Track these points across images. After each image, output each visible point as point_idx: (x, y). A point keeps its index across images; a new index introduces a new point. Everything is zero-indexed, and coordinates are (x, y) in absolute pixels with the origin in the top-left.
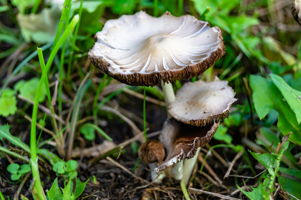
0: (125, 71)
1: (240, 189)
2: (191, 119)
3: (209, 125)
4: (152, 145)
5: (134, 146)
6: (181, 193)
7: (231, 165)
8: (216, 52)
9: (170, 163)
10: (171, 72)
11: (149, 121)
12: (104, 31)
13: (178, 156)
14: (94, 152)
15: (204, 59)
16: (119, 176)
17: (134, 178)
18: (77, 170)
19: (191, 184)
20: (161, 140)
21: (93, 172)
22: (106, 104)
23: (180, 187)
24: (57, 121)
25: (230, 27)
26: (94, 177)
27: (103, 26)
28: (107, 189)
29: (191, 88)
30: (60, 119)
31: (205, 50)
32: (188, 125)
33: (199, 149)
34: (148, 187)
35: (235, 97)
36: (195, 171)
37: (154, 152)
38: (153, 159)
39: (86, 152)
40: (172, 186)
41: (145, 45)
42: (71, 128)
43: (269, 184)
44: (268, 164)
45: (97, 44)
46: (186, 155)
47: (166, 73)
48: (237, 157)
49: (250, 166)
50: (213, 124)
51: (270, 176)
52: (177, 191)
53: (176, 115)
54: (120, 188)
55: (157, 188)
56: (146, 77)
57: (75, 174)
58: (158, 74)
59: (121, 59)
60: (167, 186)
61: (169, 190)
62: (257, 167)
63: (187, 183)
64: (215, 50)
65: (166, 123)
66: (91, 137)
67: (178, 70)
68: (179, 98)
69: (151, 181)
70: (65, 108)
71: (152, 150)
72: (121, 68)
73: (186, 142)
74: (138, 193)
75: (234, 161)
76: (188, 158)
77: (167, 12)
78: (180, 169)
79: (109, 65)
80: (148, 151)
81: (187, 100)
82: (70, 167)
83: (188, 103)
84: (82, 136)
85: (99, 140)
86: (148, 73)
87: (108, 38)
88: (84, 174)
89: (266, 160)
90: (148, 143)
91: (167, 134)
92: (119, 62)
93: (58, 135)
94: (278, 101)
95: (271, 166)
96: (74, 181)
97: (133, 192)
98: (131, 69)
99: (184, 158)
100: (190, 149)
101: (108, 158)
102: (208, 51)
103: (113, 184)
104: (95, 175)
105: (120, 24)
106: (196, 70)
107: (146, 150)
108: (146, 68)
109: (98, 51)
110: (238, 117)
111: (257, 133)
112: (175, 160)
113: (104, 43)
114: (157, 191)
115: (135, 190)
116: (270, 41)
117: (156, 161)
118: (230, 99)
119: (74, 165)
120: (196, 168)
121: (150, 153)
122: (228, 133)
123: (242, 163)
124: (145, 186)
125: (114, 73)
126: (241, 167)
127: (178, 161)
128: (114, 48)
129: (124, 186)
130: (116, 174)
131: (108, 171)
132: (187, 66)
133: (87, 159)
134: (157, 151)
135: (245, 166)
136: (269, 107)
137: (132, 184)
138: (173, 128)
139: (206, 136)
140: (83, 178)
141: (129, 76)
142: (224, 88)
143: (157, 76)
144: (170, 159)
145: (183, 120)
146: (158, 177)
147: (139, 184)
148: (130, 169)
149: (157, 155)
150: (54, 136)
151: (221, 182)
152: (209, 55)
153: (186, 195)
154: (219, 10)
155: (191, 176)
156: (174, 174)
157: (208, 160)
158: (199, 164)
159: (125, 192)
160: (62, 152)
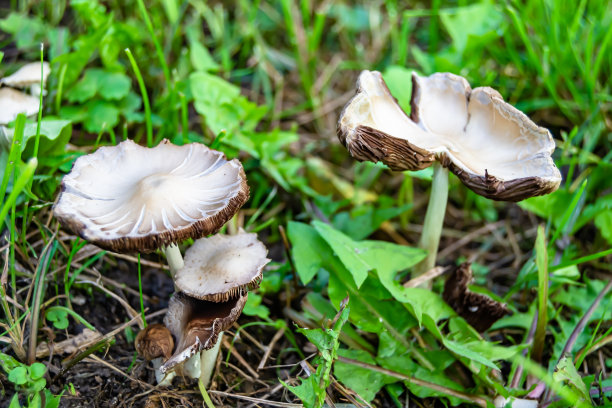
0: (108, 234)
1: (283, 384)
2: (207, 293)
3: (233, 300)
4: (154, 333)
5: (128, 332)
6: (200, 397)
7: (268, 350)
8: (236, 199)
9: (180, 358)
10: (175, 232)
11: (148, 293)
12: (74, 173)
13: (193, 347)
14: (69, 346)
15: (220, 209)
16: (109, 380)
17: (130, 381)
18: (45, 377)
19: (214, 384)
20: (168, 324)
21: (70, 377)
22: (83, 273)
23: (198, 389)
24: (10, 305)
25: (258, 149)
26: (71, 384)
27: (73, 165)
28: (92, 401)
29: (206, 246)
30: (14, 301)
31: (222, 194)
32: (204, 301)
33: (221, 334)
34: (152, 393)
35: (268, 257)
36: (219, 363)
37: (158, 343)
38: (156, 353)
39: (57, 347)
40: (187, 388)
41: (135, 192)
42: (32, 314)
43: (323, 374)
44: (321, 344)
45: (65, 194)
46: (204, 344)
47: (167, 234)
48: (277, 337)
49: (296, 349)
50: (239, 297)
51: (325, 361)
52: (193, 394)
53: (185, 288)
54: (111, 398)
55: (164, 394)
56: (140, 241)
57: (43, 383)
58: (156, 236)
59: (102, 214)
60: (180, 389)
61: (183, 394)
62: (306, 349)
63: (208, 381)
64: (235, 195)
65: (172, 299)
66: (63, 325)
67: (184, 228)
68: (189, 262)
69: (155, 384)
70: (21, 284)
71: (155, 340)
72: (103, 229)
73: (203, 326)
74: (138, 403)
75: (272, 345)
76: (206, 348)
77: (165, 140)
78: (197, 363)
79: (85, 227)
80: (149, 342)
81: (200, 264)
82: (33, 373)
83: (202, 268)
84: (50, 324)
85: (75, 329)
86: (143, 236)
87: (80, 183)
88: (55, 382)
89: (319, 339)
90: (148, 330)
91: (175, 314)
92: (99, 219)
93: (13, 327)
94: (328, 256)
95: (326, 347)
96: (42, 393)
97: (130, 402)
98: (117, 230)
99: (201, 350)
100: (208, 336)
101: (92, 355)
102: (225, 197)
103: (100, 393)
104: (73, 381)
105: (97, 161)
106: (210, 226)
107: (145, 340)
108: (139, 226)
109: (66, 207)
110: (275, 280)
111: (302, 302)
112: (187, 353)
113: (75, 193)
114: (165, 398)
115: (133, 399)
116: (316, 163)
117: (161, 355)
118: (261, 260)
119: (40, 369)
120: (221, 358)
121: (151, 344)
122: (263, 303)
123: (285, 344)
124: (148, 392)
125: (92, 238)
126: (285, 350)
127: (192, 355)
128: (90, 198)
129: (116, 395)
130: (104, 378)
131: (92, 374)
132: (196, 221)
133: (59, 358)
134: (162, 341)
135: (290, 349)
136: (315, 265)
137: (128, 390)
138: (183, 305)
139: (230, 316)
140: (56, 389)
141: (114, 241)
142: (252, 244)
143: (154, 239)
144: (180, 352)
145: (196, 295)
146: (165, 377)
147: (139, 389)
148: (123, 368)
149: (162, 347)
150: (8, 329)
151: (257, 376)
152: (226, 203)
153: (207, 400)
154: (242, 124)
155: (214, 370)
156: (188, 371)
157: (236, 345)
158: (224, 351)
159: (118, 403)
160: (20, 351)
